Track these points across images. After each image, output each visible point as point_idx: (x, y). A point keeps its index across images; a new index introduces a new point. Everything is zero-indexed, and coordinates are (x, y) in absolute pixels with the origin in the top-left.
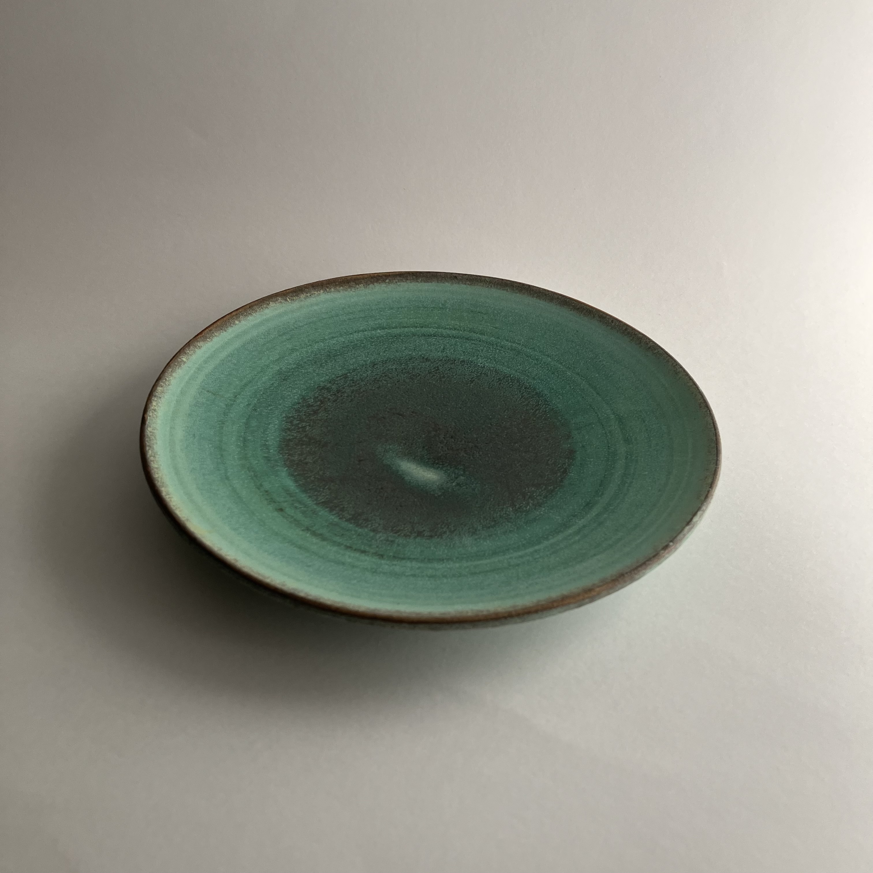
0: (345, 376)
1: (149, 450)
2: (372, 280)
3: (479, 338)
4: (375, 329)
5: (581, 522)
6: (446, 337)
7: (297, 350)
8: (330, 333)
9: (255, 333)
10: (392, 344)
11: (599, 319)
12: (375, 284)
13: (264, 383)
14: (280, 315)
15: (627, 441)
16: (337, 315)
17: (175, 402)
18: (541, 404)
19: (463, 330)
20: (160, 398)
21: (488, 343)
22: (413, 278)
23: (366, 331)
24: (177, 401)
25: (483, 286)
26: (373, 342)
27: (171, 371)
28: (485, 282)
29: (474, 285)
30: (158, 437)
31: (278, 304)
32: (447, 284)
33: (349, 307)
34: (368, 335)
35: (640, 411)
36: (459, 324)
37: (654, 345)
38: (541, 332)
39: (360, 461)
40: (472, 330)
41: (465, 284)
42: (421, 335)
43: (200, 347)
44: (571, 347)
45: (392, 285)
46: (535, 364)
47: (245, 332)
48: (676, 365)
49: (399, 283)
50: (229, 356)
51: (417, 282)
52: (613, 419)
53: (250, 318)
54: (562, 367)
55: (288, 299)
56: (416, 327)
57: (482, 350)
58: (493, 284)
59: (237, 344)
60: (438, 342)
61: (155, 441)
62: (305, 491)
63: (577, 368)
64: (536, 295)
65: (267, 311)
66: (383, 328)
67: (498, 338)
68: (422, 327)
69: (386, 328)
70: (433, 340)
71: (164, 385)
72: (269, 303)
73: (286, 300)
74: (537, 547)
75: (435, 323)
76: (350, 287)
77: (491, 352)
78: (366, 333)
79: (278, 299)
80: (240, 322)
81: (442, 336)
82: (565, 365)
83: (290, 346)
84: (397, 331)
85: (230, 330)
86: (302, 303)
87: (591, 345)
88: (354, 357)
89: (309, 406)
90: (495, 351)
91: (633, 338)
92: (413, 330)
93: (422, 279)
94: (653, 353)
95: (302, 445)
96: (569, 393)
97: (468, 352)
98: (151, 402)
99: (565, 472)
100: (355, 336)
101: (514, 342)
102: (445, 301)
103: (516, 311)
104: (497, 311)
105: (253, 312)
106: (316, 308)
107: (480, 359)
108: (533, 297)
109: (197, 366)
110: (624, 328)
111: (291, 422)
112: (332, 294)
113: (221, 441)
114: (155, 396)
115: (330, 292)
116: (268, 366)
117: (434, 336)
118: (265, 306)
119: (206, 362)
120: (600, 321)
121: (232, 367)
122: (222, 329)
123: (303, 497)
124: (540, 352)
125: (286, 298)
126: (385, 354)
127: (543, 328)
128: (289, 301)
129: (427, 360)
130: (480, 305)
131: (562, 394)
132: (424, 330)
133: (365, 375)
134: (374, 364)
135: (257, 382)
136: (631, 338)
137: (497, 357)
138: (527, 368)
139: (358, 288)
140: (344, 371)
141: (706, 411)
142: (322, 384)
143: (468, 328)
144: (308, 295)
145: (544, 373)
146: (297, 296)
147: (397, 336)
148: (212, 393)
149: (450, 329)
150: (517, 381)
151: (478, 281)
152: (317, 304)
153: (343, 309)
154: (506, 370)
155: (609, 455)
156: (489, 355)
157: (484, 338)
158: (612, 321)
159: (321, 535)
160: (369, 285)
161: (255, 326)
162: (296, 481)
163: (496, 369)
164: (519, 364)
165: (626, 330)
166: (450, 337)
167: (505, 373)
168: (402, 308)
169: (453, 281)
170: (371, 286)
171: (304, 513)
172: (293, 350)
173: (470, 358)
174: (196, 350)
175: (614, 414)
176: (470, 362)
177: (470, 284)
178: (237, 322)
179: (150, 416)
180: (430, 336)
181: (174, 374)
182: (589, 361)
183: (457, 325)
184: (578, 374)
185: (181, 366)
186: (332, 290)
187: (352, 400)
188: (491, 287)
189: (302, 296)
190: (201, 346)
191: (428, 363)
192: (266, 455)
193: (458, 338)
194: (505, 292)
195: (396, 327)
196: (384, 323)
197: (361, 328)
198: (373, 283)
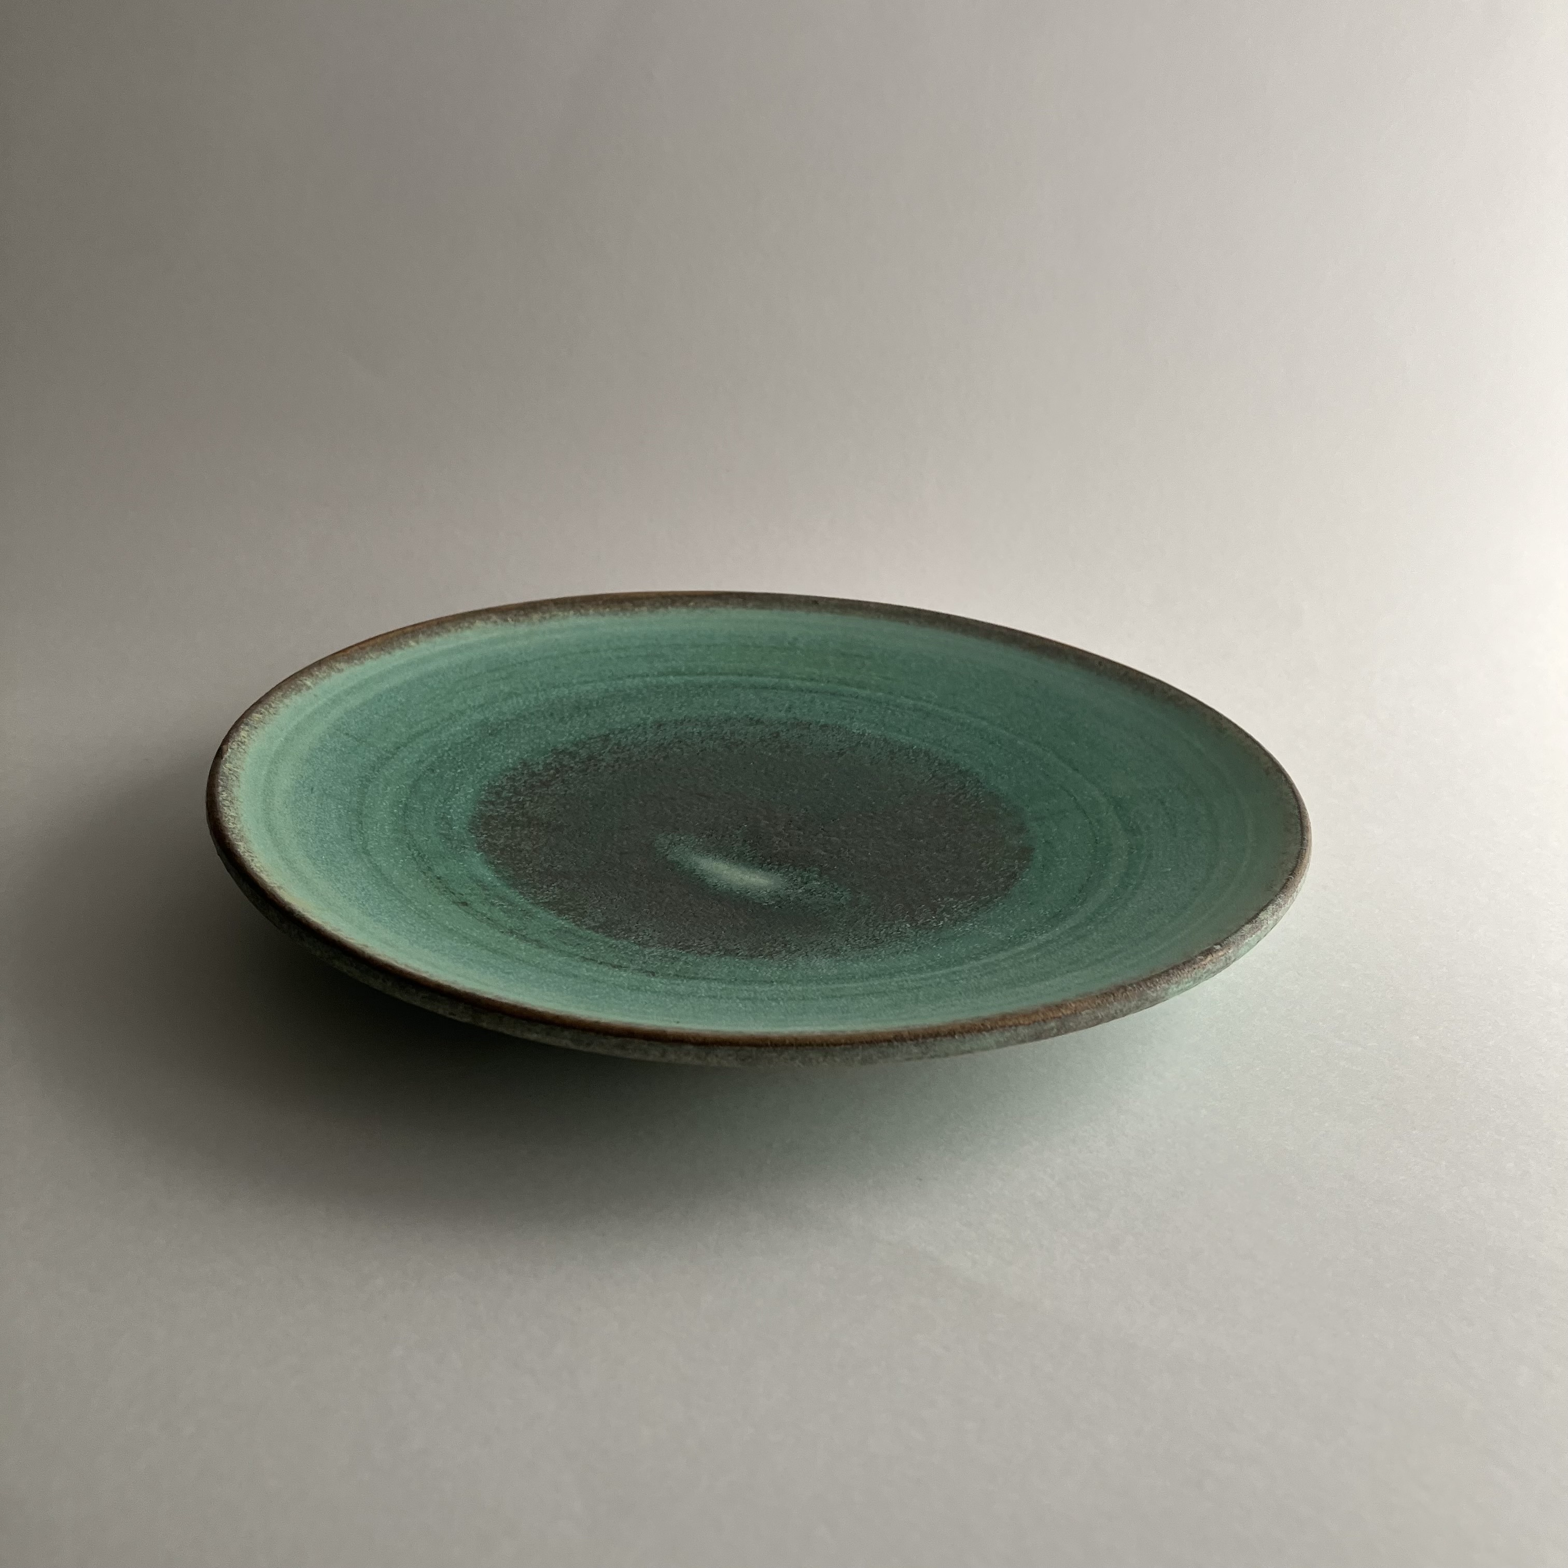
0: (606, 738)
1: (224, 791)
2: (664, 602)
3: (855, 693)
4: (664, 675)
5: (1043, 937)
6: (794, 691)
7: (517, 695)
8: (581, 676)
9: (443, 663)
10: (694, 697)
11: (1074, 664)
12: (670, 608)
13: (454, 735)
14: (492, 642)
15: (1131, 831)
16: (597, 650)
17: (283, 739)
18: (969, 786)
19: (826, 682)
21: (872, 701)
22: (737, 601)
23: (648, 676)
24: (286, 739)
25: (863, 617)
26: (659, 693)
27: (283, 695)
29: (848, 615)
30: (242, 779)
31: (490, 625)
32: (798, 613)
33: (619, 639)
34: (651, 683)
35: (1155, 789)
36: (820, 672)
37: (1176, 694)
38: (970, 684)
40: (842, 682)
41: (832, 613)
42: (748, 687)
43: (340, 671)
44: (1025, 705)
45: (699, 612)
46: (958, 730)
47: (425, 660)
49: (711, 609)
50: (391, 690)
51: (745, 608)
52: (1104, 802)
53: (438, 639)
54: (1008, 734)
55: (509, 619)
56: (741, 675)
57: (861, 711)
59: (410, 675)
60: (780, 697)
61: (236, 783)
62: (513, 886)
63: (1035, 735)
65: (468, 633)
66: (680, 674)
67: (890, 693)
68: (751, 675)
69: (686, 675)
71: (266, 712)
72: (475, 622)
73: (506, 620)
74: (956, 968)
75: (775, 670)
76: (624, 610)
77: (877, 713)
78: (648, 679)
79: (491, 618)
80: (418, 644)
81: (787, 688)
82: (1013, 731)
83: (507, 689)
84: (705, 680)
85: (398, 653)
86: (535, 628)
87: (1061, 701)
88: (623, 712)
89: (533, 774)
90: (885, 712)
91: (1139, 685)
92: (734, 679)
95: (515, 825)
96: (1022, 770)
97: (835, 713)
98: (237, 731)
99: (1014, 876)
100: (629, 682)
101: (920, 699)
102: (795, 639)
103: (924, 654)
104: (890, 654)
105: (444, 631)
106: (558, 636)
107: (856, 723)
108: (955, 632)
109: (330, 696)
110: (1121, 673)
111: (498, 793)
112: (590, 618)
113: (361, 803)
114: (247, 724)
115: (587, 615)
116: (462, 713)
117: (773, 689)
118: (466, 625)
119: (348, 693)
121: (395, 706)
122: (382, 650)
123: (509, 892)
124: (968, 712)
125: (506, 617)
126: (681, 711)
127: (973, 678)
128: (511, 622)
129: (759, 722)
130: (858, 644)
131: (1007, 772)
132: (754, 679)
133: (642, 739)
134: (659, 725)
135: (440, 733)
136: (1135, 686)
137: (887, 720)
138: (943, 737)
139: (637, 613)
140: (604, 731)
141: (1280, 779)
142: (560, 747)
143: (835, 678)
144: (547, 615)
145: (975, 742)
146: (526, 615)
147: (706, 686)
148: (354, 738)
149: (803, 679)
150: (925, 754)
151: (854, 609)
152: (561, 632)
153: (609, 641)
154: (905, 740)
155: (1096, 851)
156: (873, 717)
157: (864, 693)
159: (537, 940)
160: (657, 609)
161: (445, 653)
162: (497, 871)
163: (885, 738)
164: (929, 731)
165: (1124, 674)
166: (802, 691)
167: (902, 742)
168: (715, 645)
169: (811, 608)
170: (662, 610)
171: (507, 912)
172: (510, 695)
173: (837, 722)
174: (333, 673)
175: (1106, 797)
176: (837, 727)
177: (839, 613)
178: (412, 643)
179: (231, 748)
180: (765, 688)
182: (1059, 723)
183: (814, 674)
185: (302, 691)
186: (591, 612)
187: (614, 772)
189: (536, 617)
190: (343, 669)
191: (759, 727)
192: (444, 832)
193: (816, 692)
194: (904, 625)
195: (703, 674)
196: (681, 667)
197: (640, 672)
198: (665, 606)
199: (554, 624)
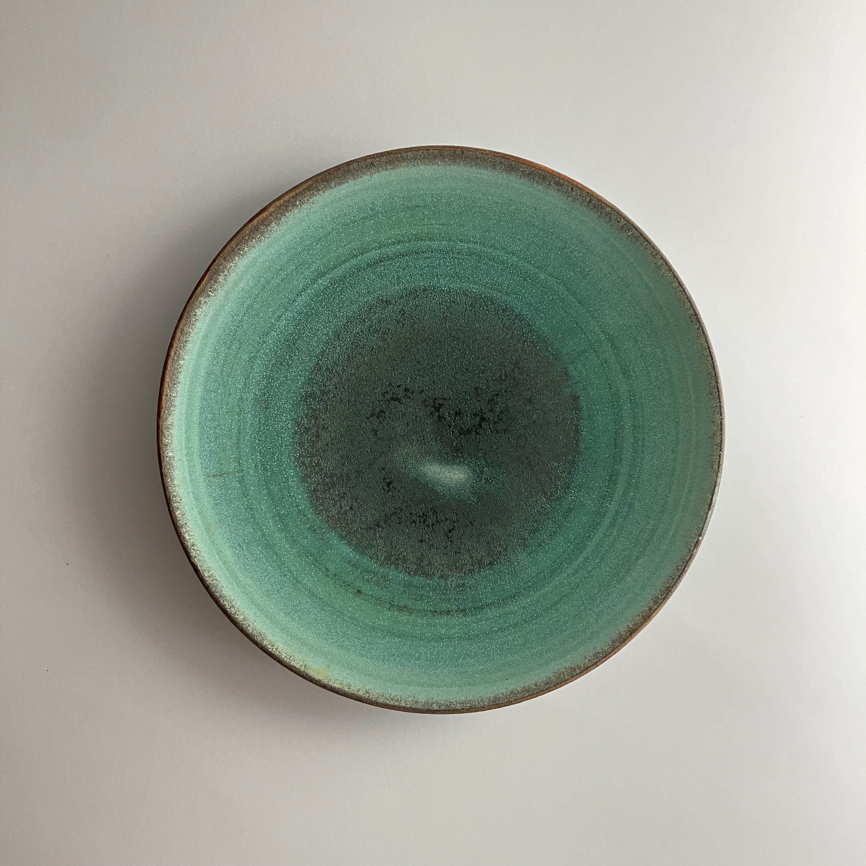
0: (318, 367)
1: (224, 602)
2: (281, 211)
3: (429, 246)
4: (314, 281)
5: (613, 506)
6: (393, 259)
7: (255, 357)
8: (274, 312)
9: (205, 363)
10: (341, 294)
11: (556, 188)
12: (287, 214)
13: (252, 425)
14: (214, 320)
15: (626, 373)
16: (268, 282)
17: (199, 516)
18: (526, 331)
19: (408, 241)
20: (186, 524)
21: (442, 252)
22: (324, 185)
23: (307, 288)
24: (200, 514)
25: (408, 166)
26: (321, 301)
27: (171, 480)
28: (408, 159)
29: (398, 168)
31: (204, 307)
32: (365, 177)
33: (274, 262)
34: (312, 294)
35: (630, 326)
36: (400, 232)
37: (626, 224)
38: (495, 218)
39: (389, 484)
40: (419, 238)
41: (387, 170)
42: (366, 266)
43: (171, 425)
44: (534, 235)
45: (305, 206)
46: (502, 269)
47: (196, 369)
48: (656, 254)
49: (311, 200)
50: (201, 413)
51: (331, 188)
52: (604, 340)
53: (189, 346)
54: (532, 268)
55: (210, 293)
56: (356, 256)
57: (439, 265)
58: (418, 159)
59: (199, 390)
60: (388, 269)
62: (363, 553)
63: (548, 266)
64: (474, 163)
65: (198, 324)
66: (322, 275)
67: (450, 240)
68: (362, 254)
69: (326, 273)
70: (379, 269)
71: (178, 504)
72: (196, 313)
73: (209, 296)
74: (584, 554)
75: (374, 241)
76: (262, 234)
77: (450, 264)
78: (308, 291)
79: (201, 300)
80: (184, 359)
81: (389, 258)
82: (534, 264)
83: (246, 357)
84: (339, 272)
85: (181, 377)
86: (226, 288)
87: (555, 228)
88: (313, 334)
89: (307, 430)
90: (454, 261)
91: (601, 213)
92: (354, 262)
93: (334, 183)
94: (627, 235)
95: (329, 489)
96: (550, 306)
97: (426, 273)
98: (184, 538)
99: (577, 431)
100: (300, 301)
101: (469, 241)
102: (373, 203)
103: (458, 192)
104: (436, 198)
105: (188, 336)
106: (242, 285)
107: (441, 280)
108: (471, 166)
109: (184, 452)
110: (588, 199)
111: (303, 463)
112: (248, 255)
113: (263, 535)
116: (242, 400)
117: (381, 262)
118: (194, 320)
119: (188, 439)
120: (559, 190)
121: (212, 426)
122: (174, 384)
123: (365, 561)
124: (503, 249)
125: (207, 293)
126: (342, 314)
127: (495, 212)
128: (212, 294)
129: (388, 302)
130: (413, 195)
131: (543, 310)
132: (366, 257)
133: (336, 356)
134: (337, 335)
135: (246, 428)
136: (599, 213)
137: (458, 271)
138: (496, 279)
139: (271, 231)
140: (314, 361)
141: (698, 329)
142: (303, 393)
143: (412, 234)
144: (226, 272)
145: (516, 280)
146: (215, 282)
147: (343, 279)
148: (219, 475)
149: (394, 243)
150: (491, 302)
151: (399, 161)
152: (240, 279)
153: (269, 267)
154: (475, 289)
155: (612, 398)
156: (449, 270)
157: (434, 244)
158: (572, 189)
159: (405, 607)
160: (280, 219)
161: (200, 354)
162: (350, 544)
163: (463, 292)
164: (485, 275)
165: (590, 201)
166: (398, 257)
167: (474, 292)
168: (329, 233)
169: (371, 170)
170: (283, 219)
171: (377, 583)
172: (251, 362)
173: (430, 282)
174: (170, 431)
175: (604, 334)
176: (433, 288)
177: (392, 168)
178: (181, 362)
179: (195, 557)
180: (376, 263)
181: (175, 482)
182: (559, 253)
183: (398, 234)
184: (551, 275)
185: (173, 465)
187: (342, 401)
188: (418, 164)
190: (172, 423)
191: (390, 308)
192: (308, 526)
193: (407, 255)
194: (436, 166)
195: (335, 267)
196: (320, 266)
197: (301, 286)
198: (283, 214)
199: (233, 277)
